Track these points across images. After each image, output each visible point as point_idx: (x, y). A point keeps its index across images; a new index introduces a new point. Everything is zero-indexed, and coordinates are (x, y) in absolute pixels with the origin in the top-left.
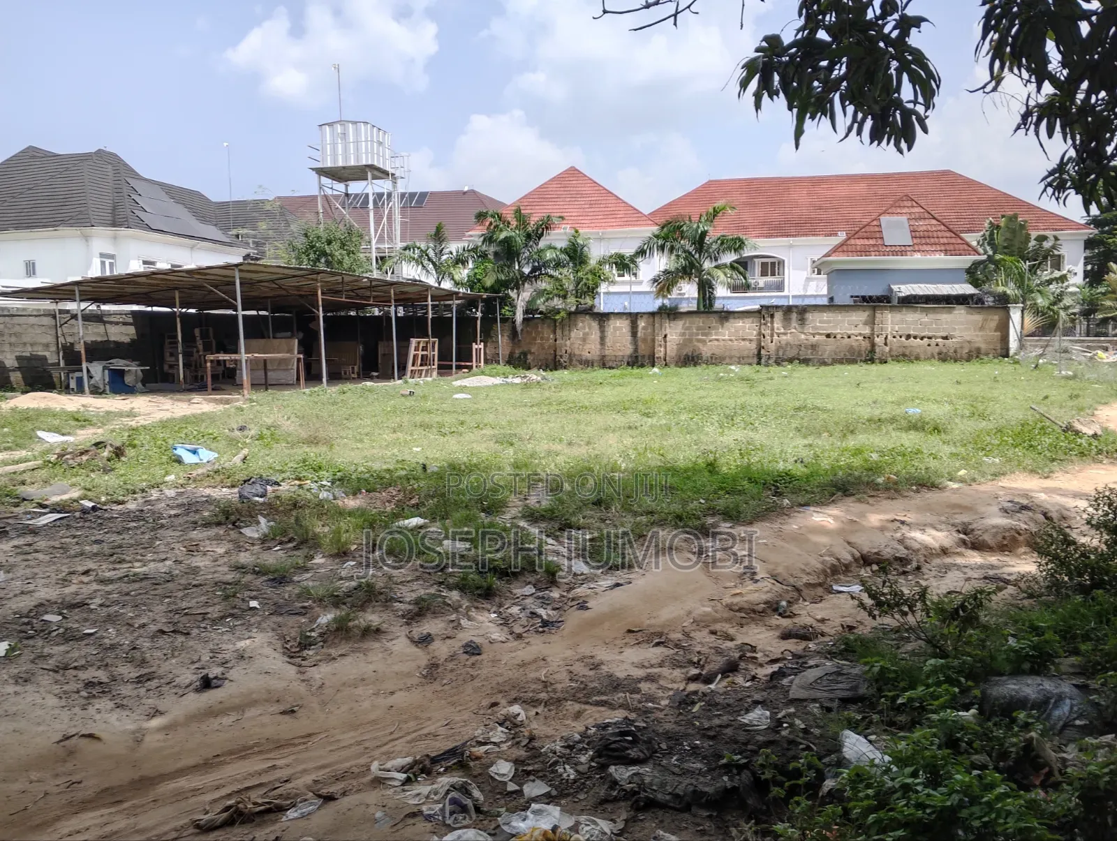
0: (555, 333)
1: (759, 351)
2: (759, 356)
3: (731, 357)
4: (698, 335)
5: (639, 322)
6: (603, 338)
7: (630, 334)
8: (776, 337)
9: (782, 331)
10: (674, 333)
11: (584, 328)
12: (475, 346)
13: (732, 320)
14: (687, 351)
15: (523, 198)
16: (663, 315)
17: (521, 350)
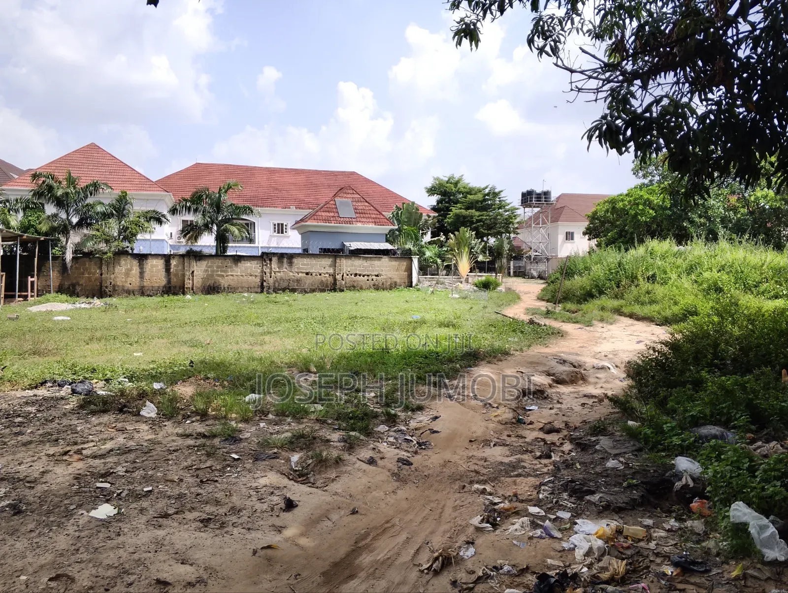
0: (101, 268)
1: (262, 284)
2: (262, 287)
3: (242, 288)
4: (218, 271)
5: (171, 261)
6: (142, 273)
7: (164, 270)
8: (273, 274)
9: (278, 270)
10: (199, 271)
11: (126, 264)
12: (30, 279)
13: (243, 262)
14: (210, 282)
16: (191, 257)
17: (70, 283)
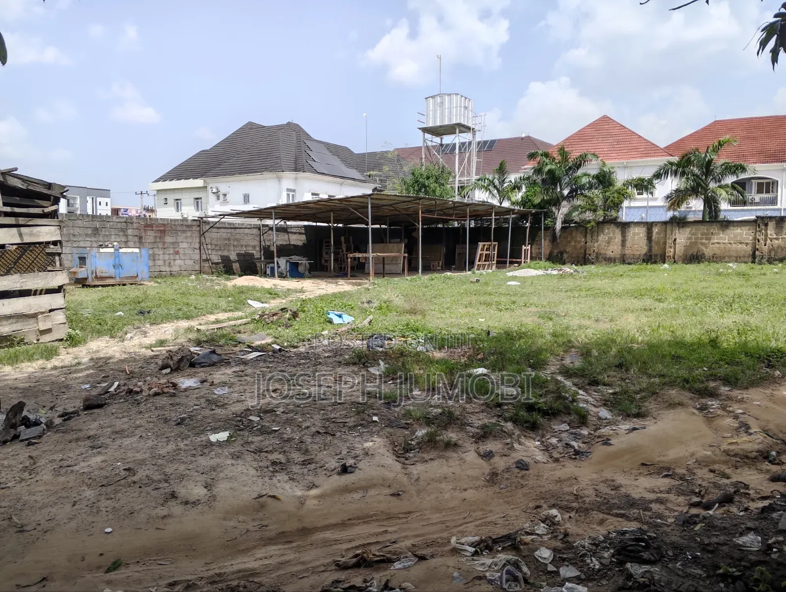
0: (585, 237)
1: (754, 253)
2: (754, 256)
3: (730, 257)
4: (702, 239)
5: (654, 229)
6: (624, 242)
7: (646, 238)
8: (769, 241)
9: (775, 236)
10: (681, 238)
11: (609, 233)
12: (524, 248)
13: (731, 228)
14: (694, 251)
15: (566, 139)
16: (674, 224)
17: (558, 251)
